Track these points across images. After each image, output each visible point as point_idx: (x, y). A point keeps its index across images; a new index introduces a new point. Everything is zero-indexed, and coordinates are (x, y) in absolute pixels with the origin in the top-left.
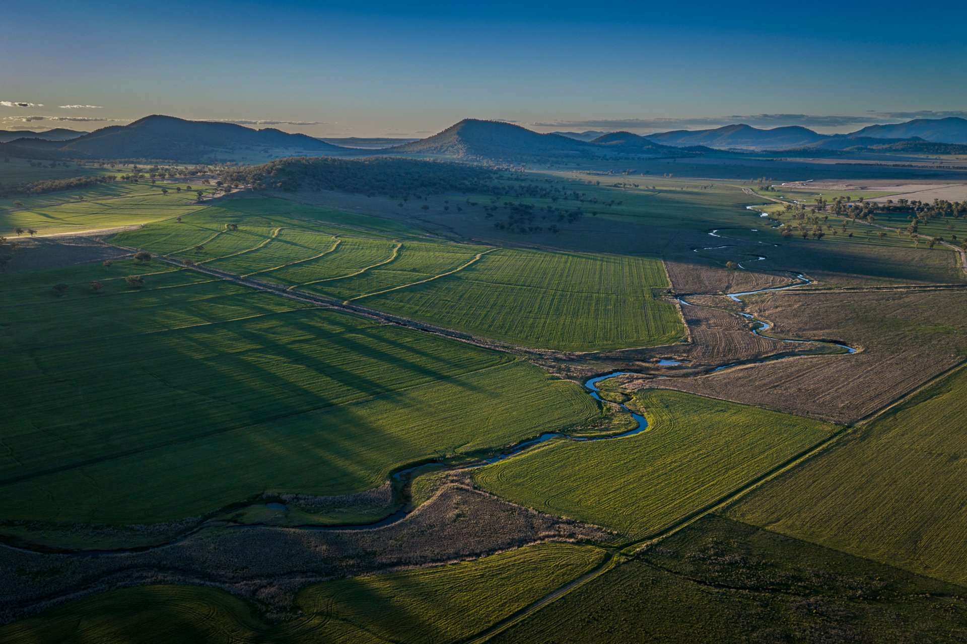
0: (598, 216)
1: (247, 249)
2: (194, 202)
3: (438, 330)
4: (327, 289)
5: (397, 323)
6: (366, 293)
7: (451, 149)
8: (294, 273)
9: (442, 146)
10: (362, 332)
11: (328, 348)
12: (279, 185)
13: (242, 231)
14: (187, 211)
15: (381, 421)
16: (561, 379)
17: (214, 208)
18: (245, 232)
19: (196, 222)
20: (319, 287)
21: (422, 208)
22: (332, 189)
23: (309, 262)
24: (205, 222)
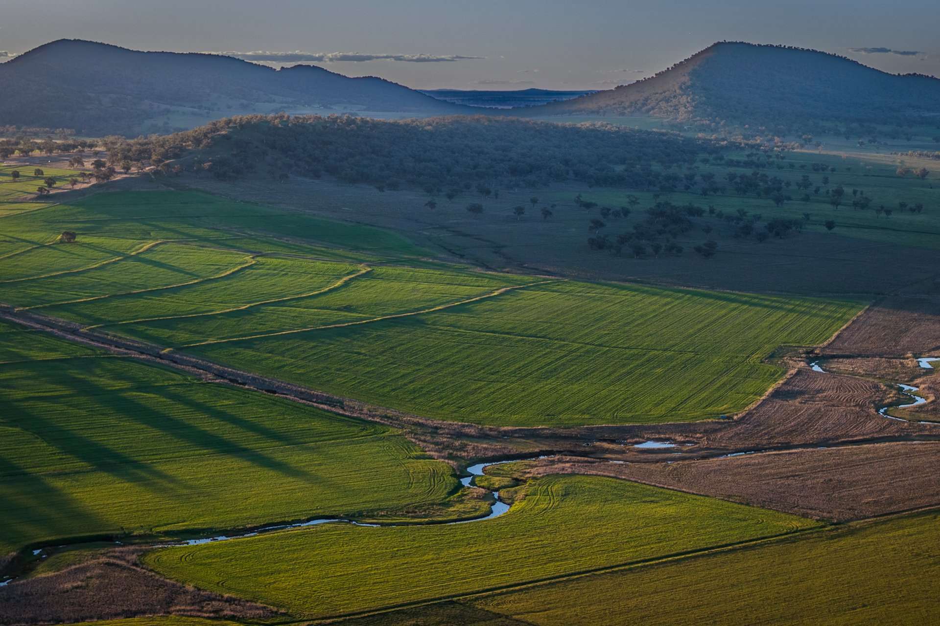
0: (836, 230)
1: (63, 270)
2: (33, 196)
3: (291, 391)
4: (152, 331)
5: (231, 380)
6: (218, 339)
7: (663, 104)
8: (118, 307)
9: (646, 99)
10: (160, 390)
11: (79, 409)
12: (206, 165)
13: (83, 245)
14: (8, 213)
15: (75, 495)
16: (434, 459)
17: (62, 207)
18: (89, 246)
19: (10, 229)
20: (141, 328)
21: (470, 210)
22: (317, 175)
23: (159, 293)
24: (27, 229)
